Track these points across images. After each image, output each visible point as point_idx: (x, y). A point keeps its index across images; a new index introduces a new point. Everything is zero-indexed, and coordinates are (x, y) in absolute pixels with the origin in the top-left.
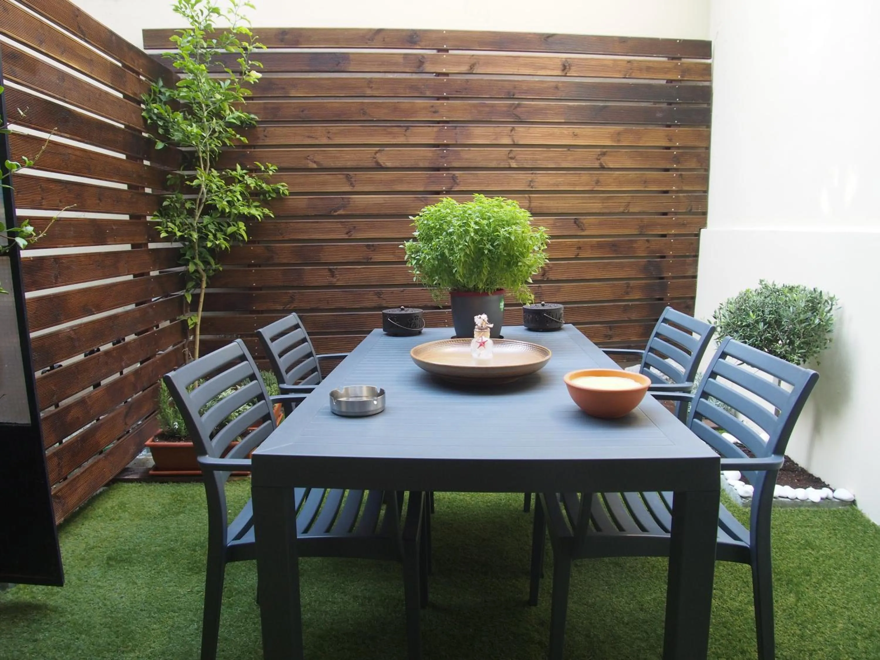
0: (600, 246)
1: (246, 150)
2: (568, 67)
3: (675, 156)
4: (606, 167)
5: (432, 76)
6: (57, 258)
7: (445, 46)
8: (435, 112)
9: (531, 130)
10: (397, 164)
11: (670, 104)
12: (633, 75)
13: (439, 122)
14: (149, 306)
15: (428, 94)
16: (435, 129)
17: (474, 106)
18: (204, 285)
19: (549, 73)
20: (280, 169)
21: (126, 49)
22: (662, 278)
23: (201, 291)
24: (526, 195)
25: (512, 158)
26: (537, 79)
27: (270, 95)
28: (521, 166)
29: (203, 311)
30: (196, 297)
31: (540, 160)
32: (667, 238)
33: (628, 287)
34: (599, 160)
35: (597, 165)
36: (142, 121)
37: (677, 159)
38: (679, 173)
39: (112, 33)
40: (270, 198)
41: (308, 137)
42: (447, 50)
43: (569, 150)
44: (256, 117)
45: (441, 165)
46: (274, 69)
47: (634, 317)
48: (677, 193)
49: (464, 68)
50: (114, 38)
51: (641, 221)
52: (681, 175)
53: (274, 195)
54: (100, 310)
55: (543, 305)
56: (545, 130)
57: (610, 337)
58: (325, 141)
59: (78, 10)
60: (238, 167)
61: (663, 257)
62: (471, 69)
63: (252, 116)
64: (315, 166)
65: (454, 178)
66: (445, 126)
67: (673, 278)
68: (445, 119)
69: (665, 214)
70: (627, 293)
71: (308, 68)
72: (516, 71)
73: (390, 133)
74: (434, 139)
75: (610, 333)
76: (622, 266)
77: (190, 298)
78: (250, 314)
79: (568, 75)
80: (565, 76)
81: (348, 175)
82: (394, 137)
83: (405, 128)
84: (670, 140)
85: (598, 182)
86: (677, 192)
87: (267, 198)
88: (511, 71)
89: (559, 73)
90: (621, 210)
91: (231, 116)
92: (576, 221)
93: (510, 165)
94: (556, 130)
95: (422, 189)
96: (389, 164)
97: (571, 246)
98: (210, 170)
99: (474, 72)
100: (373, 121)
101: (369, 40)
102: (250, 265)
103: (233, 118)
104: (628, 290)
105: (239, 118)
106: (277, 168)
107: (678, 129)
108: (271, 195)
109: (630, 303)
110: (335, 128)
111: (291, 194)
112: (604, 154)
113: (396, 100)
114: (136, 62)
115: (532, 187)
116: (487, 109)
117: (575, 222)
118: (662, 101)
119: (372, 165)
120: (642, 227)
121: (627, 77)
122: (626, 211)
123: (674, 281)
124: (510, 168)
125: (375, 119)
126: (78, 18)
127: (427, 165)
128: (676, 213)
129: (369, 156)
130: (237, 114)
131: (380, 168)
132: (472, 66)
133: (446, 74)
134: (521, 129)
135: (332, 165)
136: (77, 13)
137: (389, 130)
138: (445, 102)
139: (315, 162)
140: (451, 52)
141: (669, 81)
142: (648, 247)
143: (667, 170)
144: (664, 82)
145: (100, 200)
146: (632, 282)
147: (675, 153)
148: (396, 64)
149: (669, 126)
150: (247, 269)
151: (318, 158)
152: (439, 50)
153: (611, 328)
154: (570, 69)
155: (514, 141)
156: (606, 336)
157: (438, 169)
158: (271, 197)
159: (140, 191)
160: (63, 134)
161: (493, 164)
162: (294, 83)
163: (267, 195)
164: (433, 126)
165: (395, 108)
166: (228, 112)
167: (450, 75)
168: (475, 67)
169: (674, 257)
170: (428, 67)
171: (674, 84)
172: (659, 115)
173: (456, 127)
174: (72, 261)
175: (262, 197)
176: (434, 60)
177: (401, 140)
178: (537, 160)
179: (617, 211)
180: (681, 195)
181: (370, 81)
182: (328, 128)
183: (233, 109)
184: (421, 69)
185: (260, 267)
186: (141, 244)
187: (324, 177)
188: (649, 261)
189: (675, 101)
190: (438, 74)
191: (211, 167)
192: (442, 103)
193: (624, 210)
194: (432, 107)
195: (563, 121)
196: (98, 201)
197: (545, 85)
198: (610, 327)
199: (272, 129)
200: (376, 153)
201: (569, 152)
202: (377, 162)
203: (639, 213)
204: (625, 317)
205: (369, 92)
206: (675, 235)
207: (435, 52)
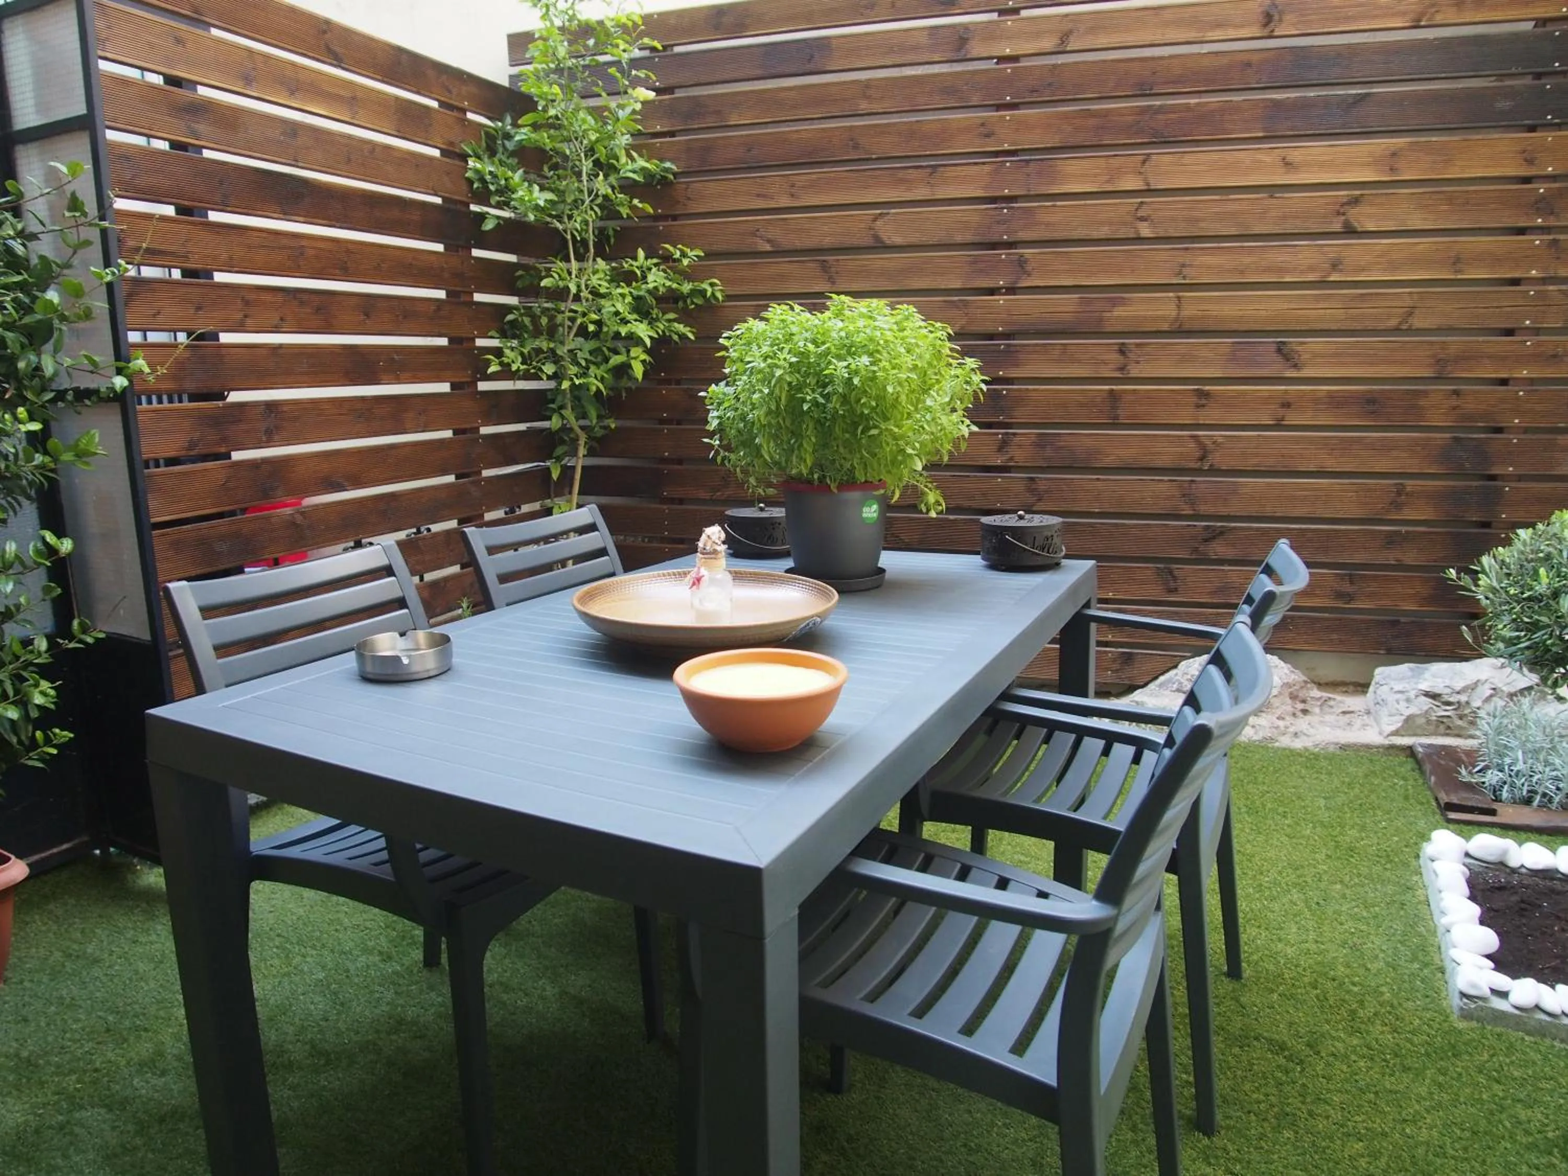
0: (1335, 402)
1: (657, 224)
2: (1276, 17)
3: (1543, 198)
4: (1360, 229)
5: (991, 65)
6: (271, 406)
7: (1011, 3)
8: (988, 136)
9: (1187, 159)
10: (914, 239)
11: (1538, 76)
12: (1439, 19)
13: (997, 154)
14: (472, 483)
15: (975, 101)
16: (987, 168)
17: (1066, 116)
18: (582, 451)
19: (1232, 33)
20: (709, 255)
21: (431, 73)
22: (1493, 478)
23: (577, 462)
24: (1171, 294)
25: (1142, 219)
26: (1206, 48)
27: (696, 126)
28: (1162, 234)
29: (579, 494)
30: (568, 472)
31: (1203, 220)
32: (1509, 388)
33: (1399, 493)
34: (1344, 214)
35: (1337, 227)
36: (465, 187)
37: (1543, 205)
38: (1551, 237)
39: (400, 50)
40: (693, 306)
41: (758, 195)
42: (1016, 11)
43: (1272, 197)
44: (674, 167)
45: (995, 238)
46: (703, 79)
47: (1411, 557)
48: (1544, 284)
49: (1048, 44)
50: (404, 56)
51: (1443, 349)
52: (1555, 241)
53: (699, 301)
54: (358, 483)
55: (1021, 517)
56: (1215, 156)
57: (1350, 598)
58: (785, 202)
59: (328, 22)
60: (641, 253)
61: (1499, 430)
62: (1063, 42)
63: (668, 165)
64: (768, 248)
65: (1021, 262)
66: (1007, 161)
67: (1520, 478)
68: (1006, 147)
69: (1510, 332)
70: (1397, 506)
71: (759, 72)
72: (1158, 39)
73: (902, 181)
74: (983, 188)
75: (1347, 588)
76: (1386, 448)
77: (558, 472)
78: (661, 503)
79: (1276, 34)
80: (1270, 37)
81: (824, 261)
82: (909, 189)
83: (929, 170)
84: (1530, 162)
85: (1335, 266)
86: (1544, 281)
87: (688, 307)
88: (1148, 38)
89: (1256, 31)
90: (1393, 323)
91: (629, 167)
92: (1280, 349)
93: (1137, 232)
94: (1242, 155)
95: (957, 285)
96: (898, 240)
97: (1267, 400)
98: (594, 260)
99: (1068, 49)
100: (871, 159)
101: (866, 7)
102: (662, 421)
103: (634, 172)
104: (1399, 499)
105: (643, 169)
106: (703, 254)
107: (1553, 134)
108: (695, 300)
109: (1403, 529)
110: (803, 176)
111: (728, 298)
112: (1355, 201)
113: (913, 118)
114: (455, 91)
115: (1184, 278)
116: (1092, 122)
117: (1279, 351)
118: (1513, 70)
119: (868, 241)
120: (1439, 362)
121: (1423, 23)
122: (1404, 327)
123: (1522, 485)
124: (1139, 240)
125: (874, 156)
126: (327, 36)
127: (969, 238)
128: (1536, 331)
129: (863, 225)
130: (641, 163)
131: (880, 247)
132: (1065, 37)
133: (1014, 59)
134: (1163, 158)
135: (798, 244)
136: (325, 27)
137: (901, 174)
138: (1007, 114)
139: (769, 241)
140: (1024, 13)
141: (1542, 22)
142: (1454, 408)
143: (1521, 231)
144: (1529, 26)
145: (367, 315)
146: (1410, 484)
147: (1542, 191)
148: (915, 48)
149: (1532, 129)
150: (658, 426)
151: (775, 233)
152: (1002, 12)
153: (1352, 579)
154: (1281, 20)
155: (1148, 184)
156: (1340, 595)
157: (994, 246)
158: (696, 304)
159: (463, 298)
160: (288, 217)
161: (1104, 232)
162: (736, 100)
163: (689, 301)
164: (984, 163)
165: (911, 132)
166: (623, 159)
167: (1021, 59)
168: (1072, 38)
169: (1526, 431)
170: (977, 48)
171: (1549, 28)
172: (1503, 105)
173: (1027, 161)
174: (305, 409)
175: (681, 304)
176: (989, 33)
177: (921, 193)
178: (1198, 220)
179: (1381, 326)
180: (1551, 288)
181: (868, 84)
182: (791, 178)
183: (635, 154)
184: (963, 52)
185: (678, 424)
186: (463, 383)
187: (784, 266)
188: (1455, 439)
189: (1550, 69)
190: (1001, 59)
191: (596, 255)
192: (1001, 117)
193: (1400, 323)
194: (983, 125)
195: (1261, 134)
196: (362, 317)
197: (1225, 61)
198: (1350, 575)
199: (697, 185)
200: (875, 220)
201: (1274, 201)
202: (877, 238)
203: (1439, 331)
204: (1390, 557)
205: (864, 106)
206: (1531, 381)
207: (994, 16)
